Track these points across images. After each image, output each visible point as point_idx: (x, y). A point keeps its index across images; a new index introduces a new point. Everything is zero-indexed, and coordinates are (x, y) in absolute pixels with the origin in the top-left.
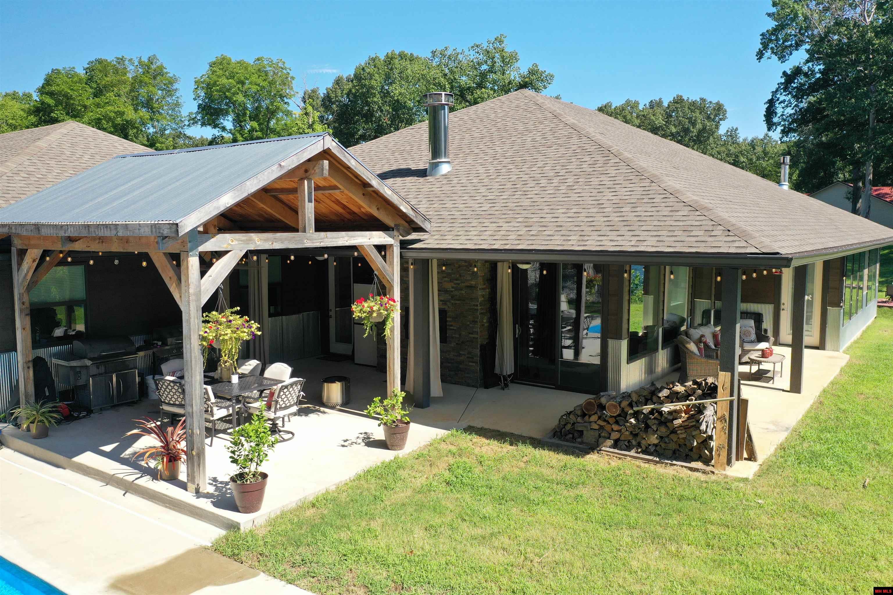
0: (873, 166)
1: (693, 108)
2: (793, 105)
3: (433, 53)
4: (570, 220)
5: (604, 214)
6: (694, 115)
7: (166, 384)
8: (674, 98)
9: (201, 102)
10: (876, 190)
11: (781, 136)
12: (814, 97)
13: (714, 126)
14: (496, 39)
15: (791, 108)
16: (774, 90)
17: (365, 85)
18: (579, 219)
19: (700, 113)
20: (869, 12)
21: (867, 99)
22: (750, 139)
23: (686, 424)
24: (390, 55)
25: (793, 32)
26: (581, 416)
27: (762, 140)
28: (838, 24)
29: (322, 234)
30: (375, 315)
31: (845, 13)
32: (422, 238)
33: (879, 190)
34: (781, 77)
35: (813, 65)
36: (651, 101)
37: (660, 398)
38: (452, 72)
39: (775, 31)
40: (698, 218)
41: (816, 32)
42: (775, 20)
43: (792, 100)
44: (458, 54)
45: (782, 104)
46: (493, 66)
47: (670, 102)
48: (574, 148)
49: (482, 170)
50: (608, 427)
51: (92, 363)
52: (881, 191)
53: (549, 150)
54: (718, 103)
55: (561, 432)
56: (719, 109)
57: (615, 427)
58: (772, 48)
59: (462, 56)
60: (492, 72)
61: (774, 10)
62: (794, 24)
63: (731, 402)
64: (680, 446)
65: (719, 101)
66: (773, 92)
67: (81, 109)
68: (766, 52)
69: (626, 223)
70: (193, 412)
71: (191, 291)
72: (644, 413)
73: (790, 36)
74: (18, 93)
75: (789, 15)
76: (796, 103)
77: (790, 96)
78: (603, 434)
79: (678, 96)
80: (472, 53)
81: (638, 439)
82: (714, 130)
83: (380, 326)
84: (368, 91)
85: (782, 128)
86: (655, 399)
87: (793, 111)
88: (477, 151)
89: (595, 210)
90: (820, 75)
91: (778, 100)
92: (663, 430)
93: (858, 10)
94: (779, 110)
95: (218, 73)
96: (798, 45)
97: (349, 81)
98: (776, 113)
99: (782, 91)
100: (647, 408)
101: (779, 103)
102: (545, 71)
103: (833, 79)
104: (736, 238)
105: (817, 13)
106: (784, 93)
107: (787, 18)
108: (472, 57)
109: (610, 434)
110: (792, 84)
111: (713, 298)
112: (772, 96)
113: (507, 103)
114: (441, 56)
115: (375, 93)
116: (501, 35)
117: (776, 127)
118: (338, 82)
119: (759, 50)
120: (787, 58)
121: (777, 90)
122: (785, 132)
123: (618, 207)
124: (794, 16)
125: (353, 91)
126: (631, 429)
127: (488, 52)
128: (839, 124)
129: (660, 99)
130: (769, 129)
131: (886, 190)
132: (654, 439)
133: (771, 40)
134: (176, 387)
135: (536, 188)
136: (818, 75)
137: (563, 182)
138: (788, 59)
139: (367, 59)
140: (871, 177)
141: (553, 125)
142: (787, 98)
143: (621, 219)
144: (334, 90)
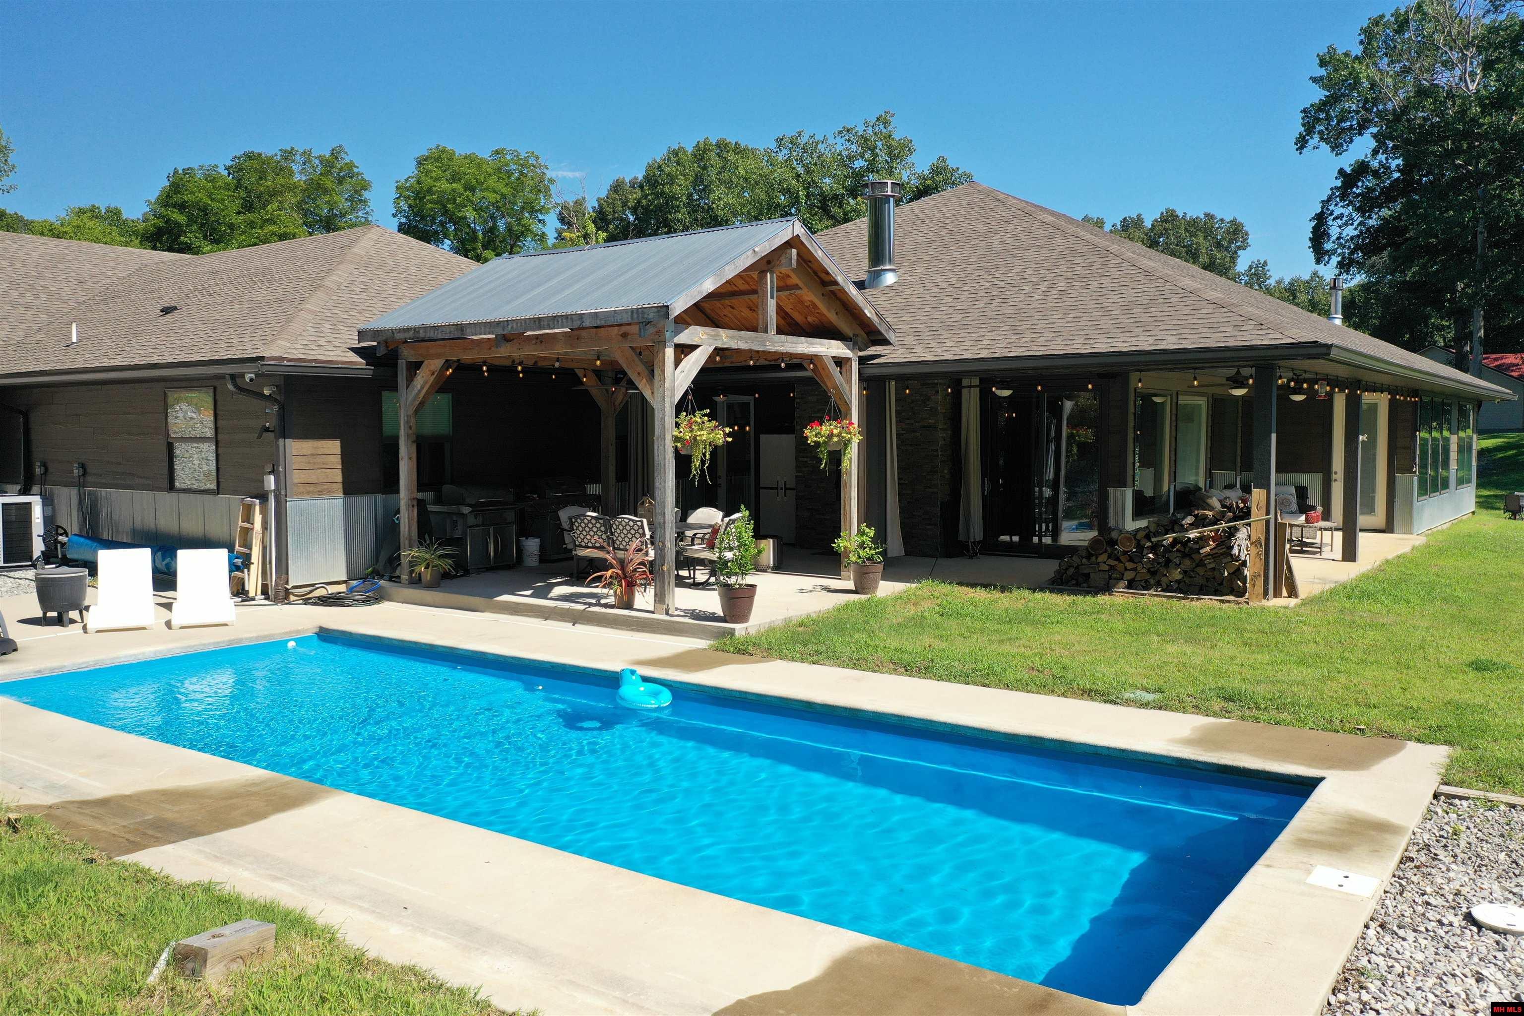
0: (1484, 318)
1: (1192, 229)
2: (1356, 223)
3: (779, 141)
4: (1069, 325)
5: (1111, 317)
6: (1195, 240)
7: (586, 521)
8: (1162, 214)
9: (403, 220)
10: (1496, 360)
11: (1337, 271)
12: (1390, 209)
13: (1228, 259)
14: (878, 119)
15: (1354, 227)
16: (1325, 198)
17: (663, 193)
18: (1080, 324)
19: (1205, 238)
20: (1473, 74)
21: (1468, 211)
22: (1287, 281)
23: (1214, 551)
24: (702, 146)
25: (1354, 107)
26: (1086, 558)
27: (1307, 282)
28: (1422, 93)
29: (783, 337)
30: (835, 439)
31: (1435, 76)
32: (882, 353)
33: (1502, 358)
34: (1336, 178)
35: (1387, 159)
36: (1125, 219)
37: (1183, 526)
38: (808, 171)
39: (1324, 106)
40: (1225, 315)
41: (1390, 106)
42: (1324, 87)
43: (1354, 215)
44: (817, 143)
45: (1338, 221)
46: (873, 162)
47: (1156, 221)
48: (1061, 248)
49: (940, 279)
50: (1120, 567)
51: (471, 509)
52: (1503, 361)
53: (1026, 253)
54: (1234, 222)
55: (1061, 580)
56: (1236, 231)
57: (1130, 565)
58: (1321, 133)
59: (824, 146)
60: (872, 172)
61: (1322, 72)
62: (1355, 94)
63: (1268, 522)
64: (1208, 580)
65: (1235, 219)
66: (1323, 201)
67: (225, 231)
68: (1312, 138)
69: (1139, 324)
70: (665, 522)
71: (667, 385)
72: (1163, 546)
73: (1350, 112)
74: (98, 208)
75: (1346, 80)
76: (1361, 219)
77: (1350, 208)
78: (1114, 576)
79: (1168, 210)
80: (840, 141)
81: (1157, 578)
82: (1228, 265)
83: (836, 458)
84: (667, 203)
85: (1339, 259)
86: (1176, 528)
87: (1356, 232)
88: (926, 258)
89: (1100, 314)
90: (1399, 174)
91: (1331, 214)
92: (1187, 562)
93: (1458, 72)
94: (1334, 231)
95: (434, 174)
96: (1362, 128)
97: (634, 187)
98: (1329, 236)
99: (1338, 199)
100: (1169, 538)
101: (1334, 219)
102: (958, 169)
103: (1421, 180)
104: (1270, 331)
105: (1391, 76)
106: (1342, 204)
107: (1343, 85)
108: (839, 148)
109: (1123, 575)
110: (1354, 189)
111: (1238, 469)
112: (1322, 208)
113: (954, 199)
114: (790, 146)
115: (678, 206)
116: (886, 112)
117: (1330, 256)
118: (617, 187)
119: (1300, 134)
120: (1345, 148)
121: (1330, 199)
122: (1345, 266)
123: (1127, 309)
124: (1355, 82)
125: (644, 202)
126: (1149, 566)
127: (866, 139)
128: (1431, 252)
129: (1139, 216)
130: (1318, 262)
131: (1511, 359)
132: (1177, 574)
133: (1318, 120)
134: (598, 525)
135: (1019, 295)
136: (1396, 175)
137: (1054, 286)
138: (1347, 150)
139: (665, 152)
140: (1482, 333)
141: (1025, 225)
142: (1346, 211)
143: (1132, 320)
144: (610, 201)
